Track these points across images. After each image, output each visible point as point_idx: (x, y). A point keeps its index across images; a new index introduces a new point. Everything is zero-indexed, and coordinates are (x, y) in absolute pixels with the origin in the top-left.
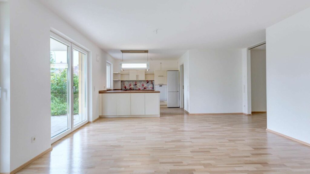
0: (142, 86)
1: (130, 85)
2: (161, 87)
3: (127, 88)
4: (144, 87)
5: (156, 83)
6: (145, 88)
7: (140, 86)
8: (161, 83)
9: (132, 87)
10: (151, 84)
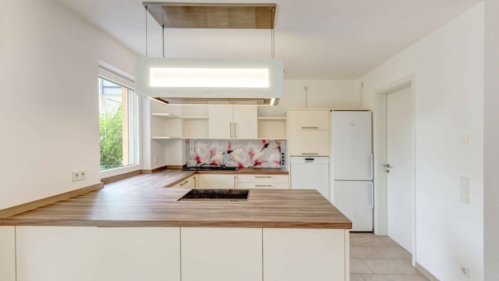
0: (249, 157)
1: (212, 153)
2: (310, 164)
3: (203, 162)
4: (255, 158)
5: (293, 149)
6: (257, 163)
7: (242, 157)
8: (310, 151)
9: (219, 158)
10: (277, 151)
